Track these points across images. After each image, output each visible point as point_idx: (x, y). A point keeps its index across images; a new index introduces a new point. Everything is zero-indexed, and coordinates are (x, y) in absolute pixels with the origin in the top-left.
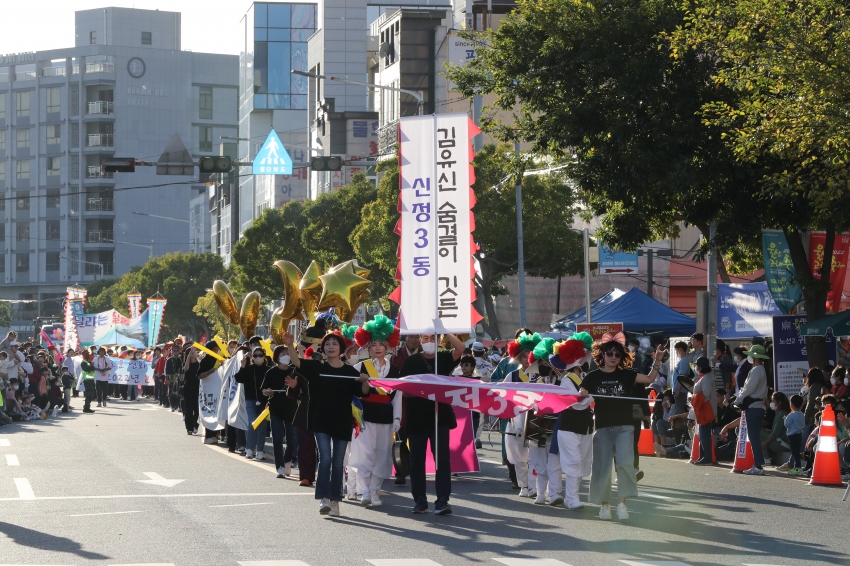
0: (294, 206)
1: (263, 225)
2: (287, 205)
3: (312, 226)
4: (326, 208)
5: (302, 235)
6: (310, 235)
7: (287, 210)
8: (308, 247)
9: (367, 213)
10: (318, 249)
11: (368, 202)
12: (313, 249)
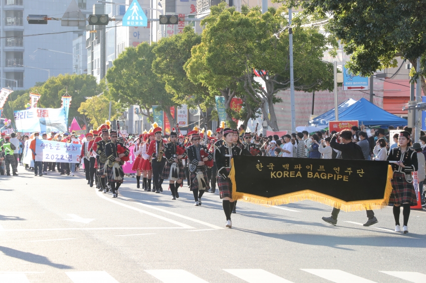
0: (145, 46)
1: (125, 58)
2: (140, 45)
3: (158, 59)
4: (166, 48)
5: (152, 65)
6: (157, 65)
7: (140, 48)
8: (156, 72)
9: (195, 51)
10: (162, 73)
11: (194, 44)
12: (159, 73)
